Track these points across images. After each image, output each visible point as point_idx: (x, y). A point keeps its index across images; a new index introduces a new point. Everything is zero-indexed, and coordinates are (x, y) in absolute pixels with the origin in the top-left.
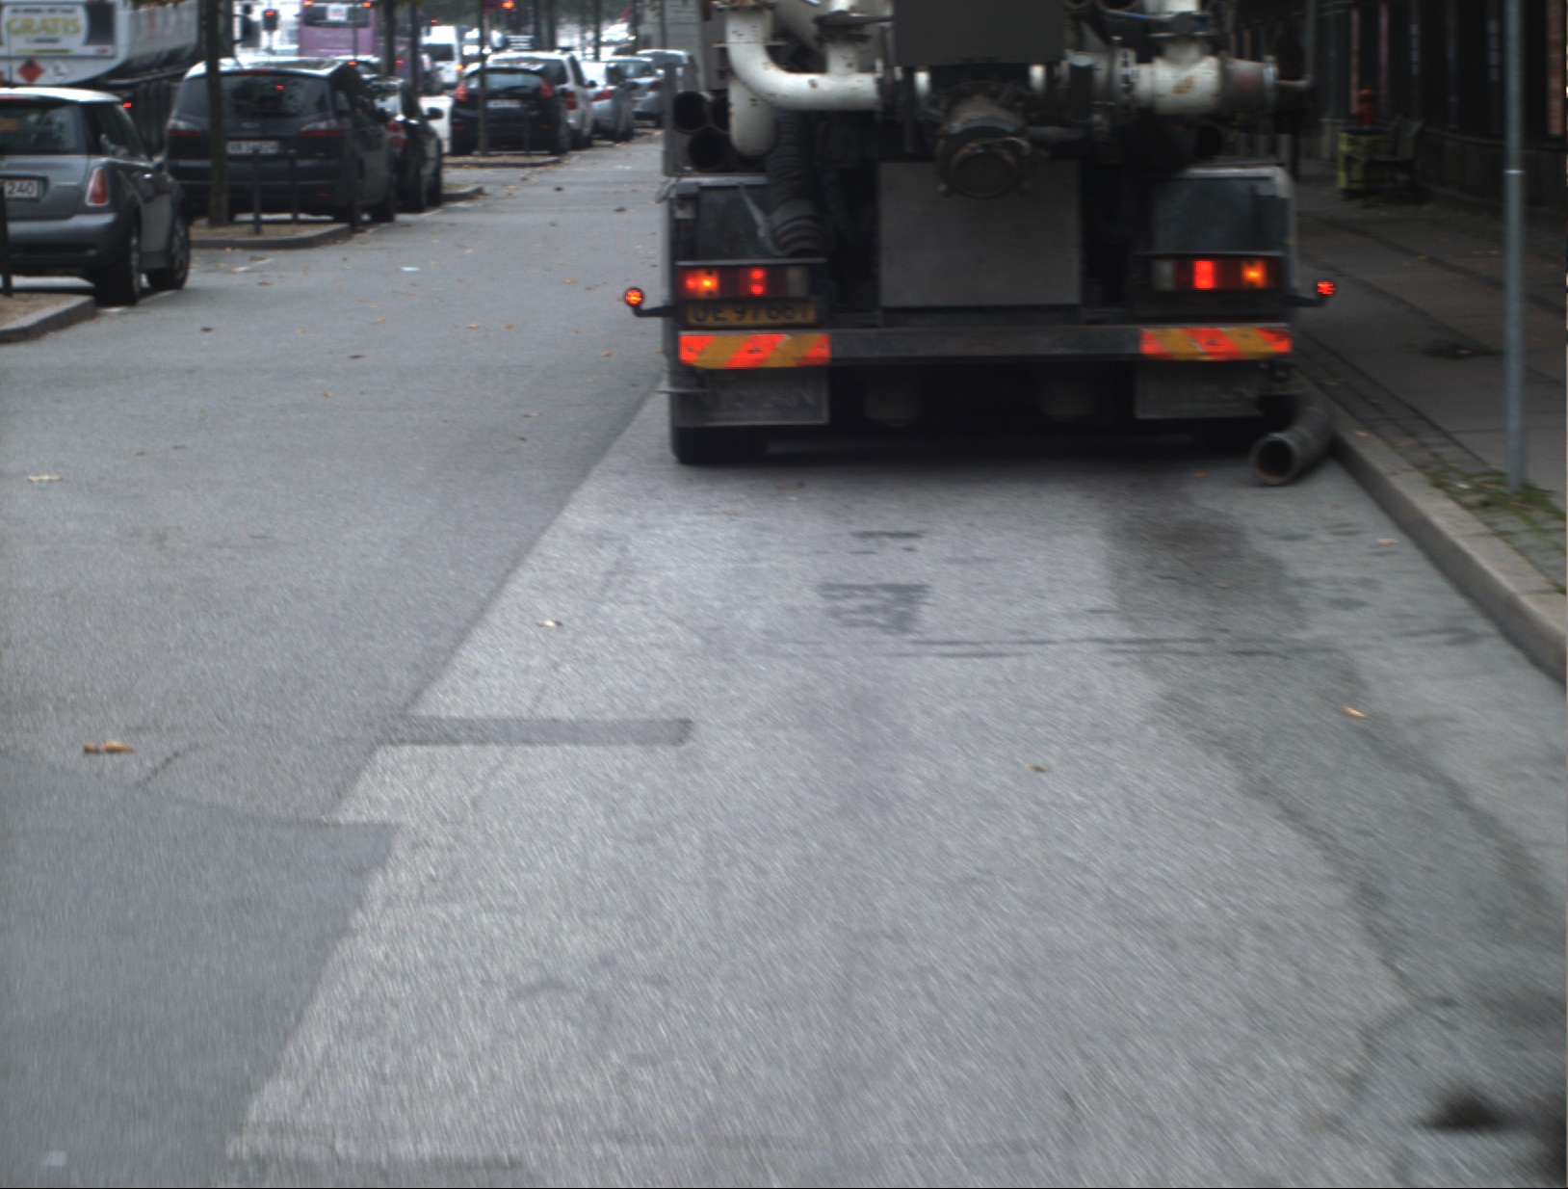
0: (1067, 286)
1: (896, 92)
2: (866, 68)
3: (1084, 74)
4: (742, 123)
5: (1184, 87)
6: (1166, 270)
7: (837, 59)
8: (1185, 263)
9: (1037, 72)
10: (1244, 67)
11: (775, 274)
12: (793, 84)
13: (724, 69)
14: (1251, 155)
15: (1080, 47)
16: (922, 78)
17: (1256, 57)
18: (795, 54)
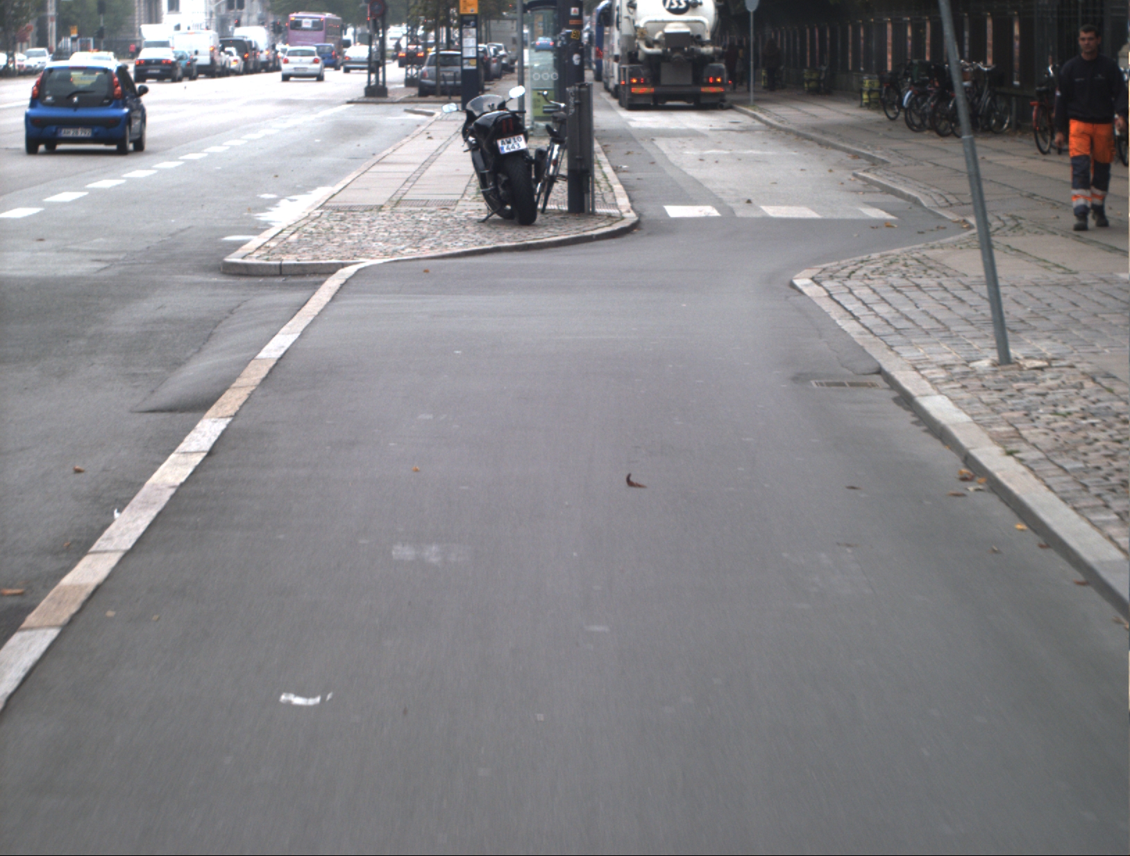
0: (689, 81)
1: (665, 52)
2: (660, 47)
3: (693, 49)
4: (641, 56)
5: (708, 51)
6: (705, 80)
7: (656, 46)
8: (708, 78)
9: (686, 49)
10: (717, 48)
11: (645, 80)
12: (649, 50)
13: (639, 48)
14: (719, 62)
15: (692, 45)
16: (669, 50)
17: (718, 46)
18: (649, 45)
